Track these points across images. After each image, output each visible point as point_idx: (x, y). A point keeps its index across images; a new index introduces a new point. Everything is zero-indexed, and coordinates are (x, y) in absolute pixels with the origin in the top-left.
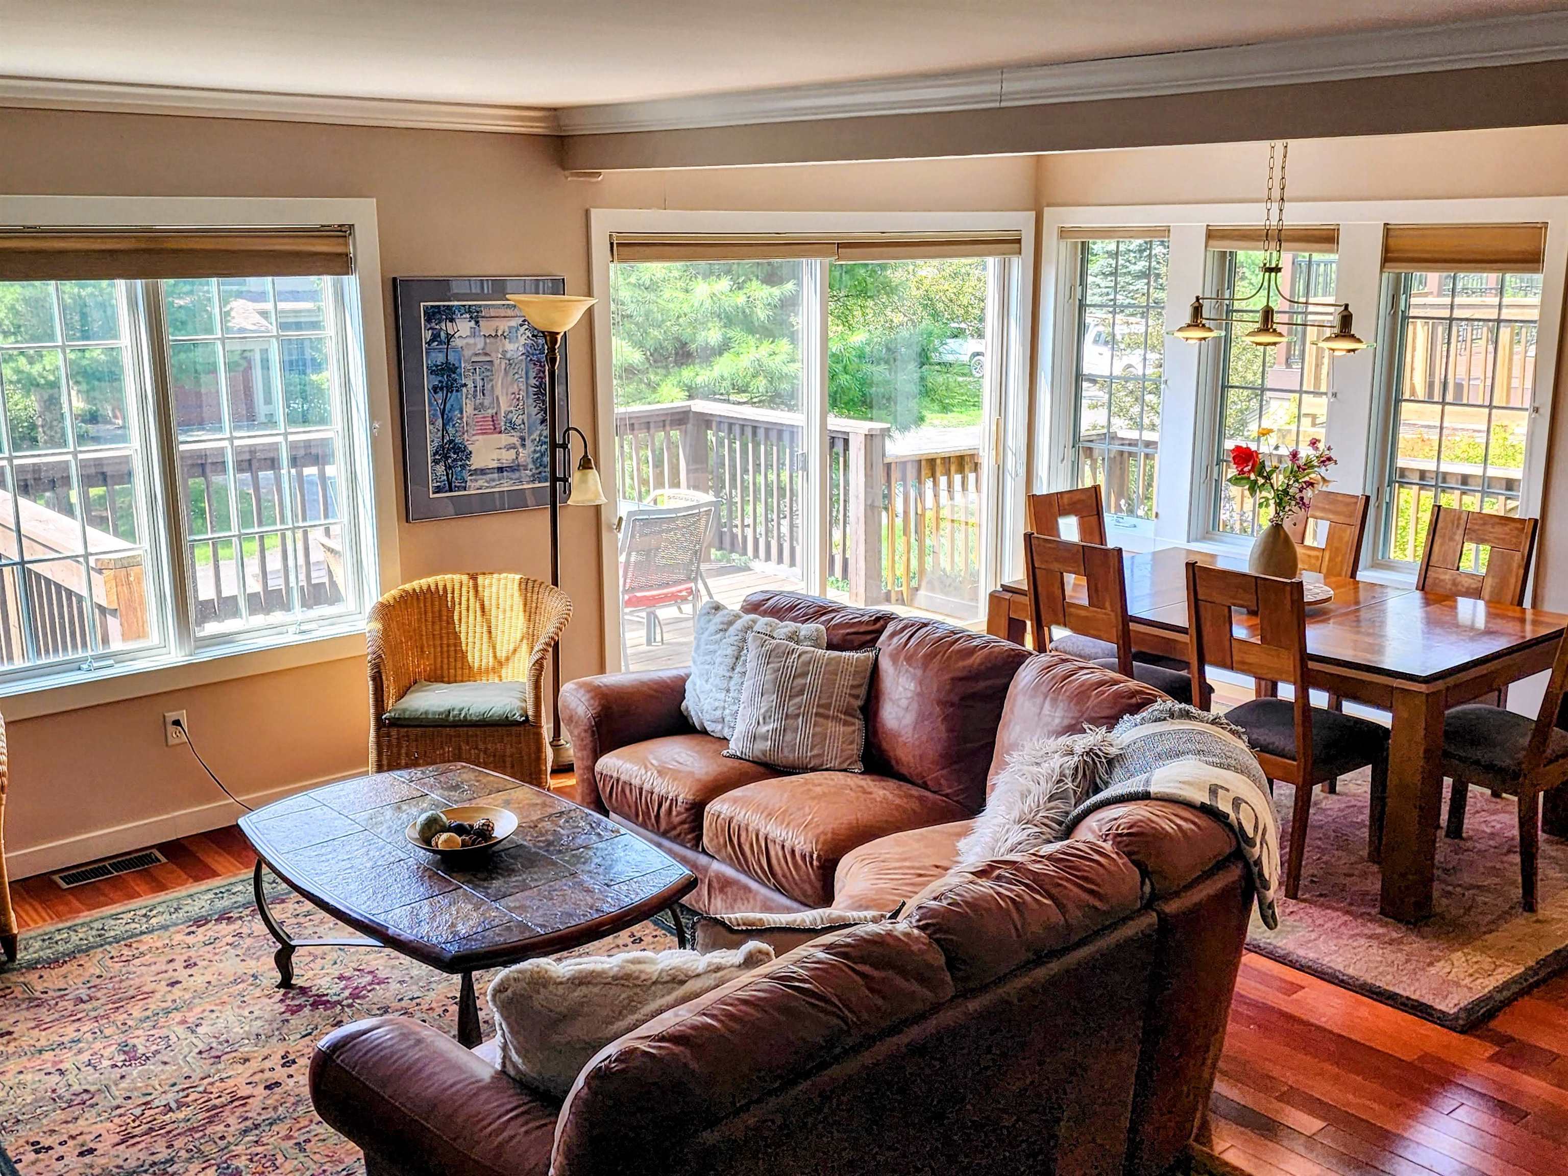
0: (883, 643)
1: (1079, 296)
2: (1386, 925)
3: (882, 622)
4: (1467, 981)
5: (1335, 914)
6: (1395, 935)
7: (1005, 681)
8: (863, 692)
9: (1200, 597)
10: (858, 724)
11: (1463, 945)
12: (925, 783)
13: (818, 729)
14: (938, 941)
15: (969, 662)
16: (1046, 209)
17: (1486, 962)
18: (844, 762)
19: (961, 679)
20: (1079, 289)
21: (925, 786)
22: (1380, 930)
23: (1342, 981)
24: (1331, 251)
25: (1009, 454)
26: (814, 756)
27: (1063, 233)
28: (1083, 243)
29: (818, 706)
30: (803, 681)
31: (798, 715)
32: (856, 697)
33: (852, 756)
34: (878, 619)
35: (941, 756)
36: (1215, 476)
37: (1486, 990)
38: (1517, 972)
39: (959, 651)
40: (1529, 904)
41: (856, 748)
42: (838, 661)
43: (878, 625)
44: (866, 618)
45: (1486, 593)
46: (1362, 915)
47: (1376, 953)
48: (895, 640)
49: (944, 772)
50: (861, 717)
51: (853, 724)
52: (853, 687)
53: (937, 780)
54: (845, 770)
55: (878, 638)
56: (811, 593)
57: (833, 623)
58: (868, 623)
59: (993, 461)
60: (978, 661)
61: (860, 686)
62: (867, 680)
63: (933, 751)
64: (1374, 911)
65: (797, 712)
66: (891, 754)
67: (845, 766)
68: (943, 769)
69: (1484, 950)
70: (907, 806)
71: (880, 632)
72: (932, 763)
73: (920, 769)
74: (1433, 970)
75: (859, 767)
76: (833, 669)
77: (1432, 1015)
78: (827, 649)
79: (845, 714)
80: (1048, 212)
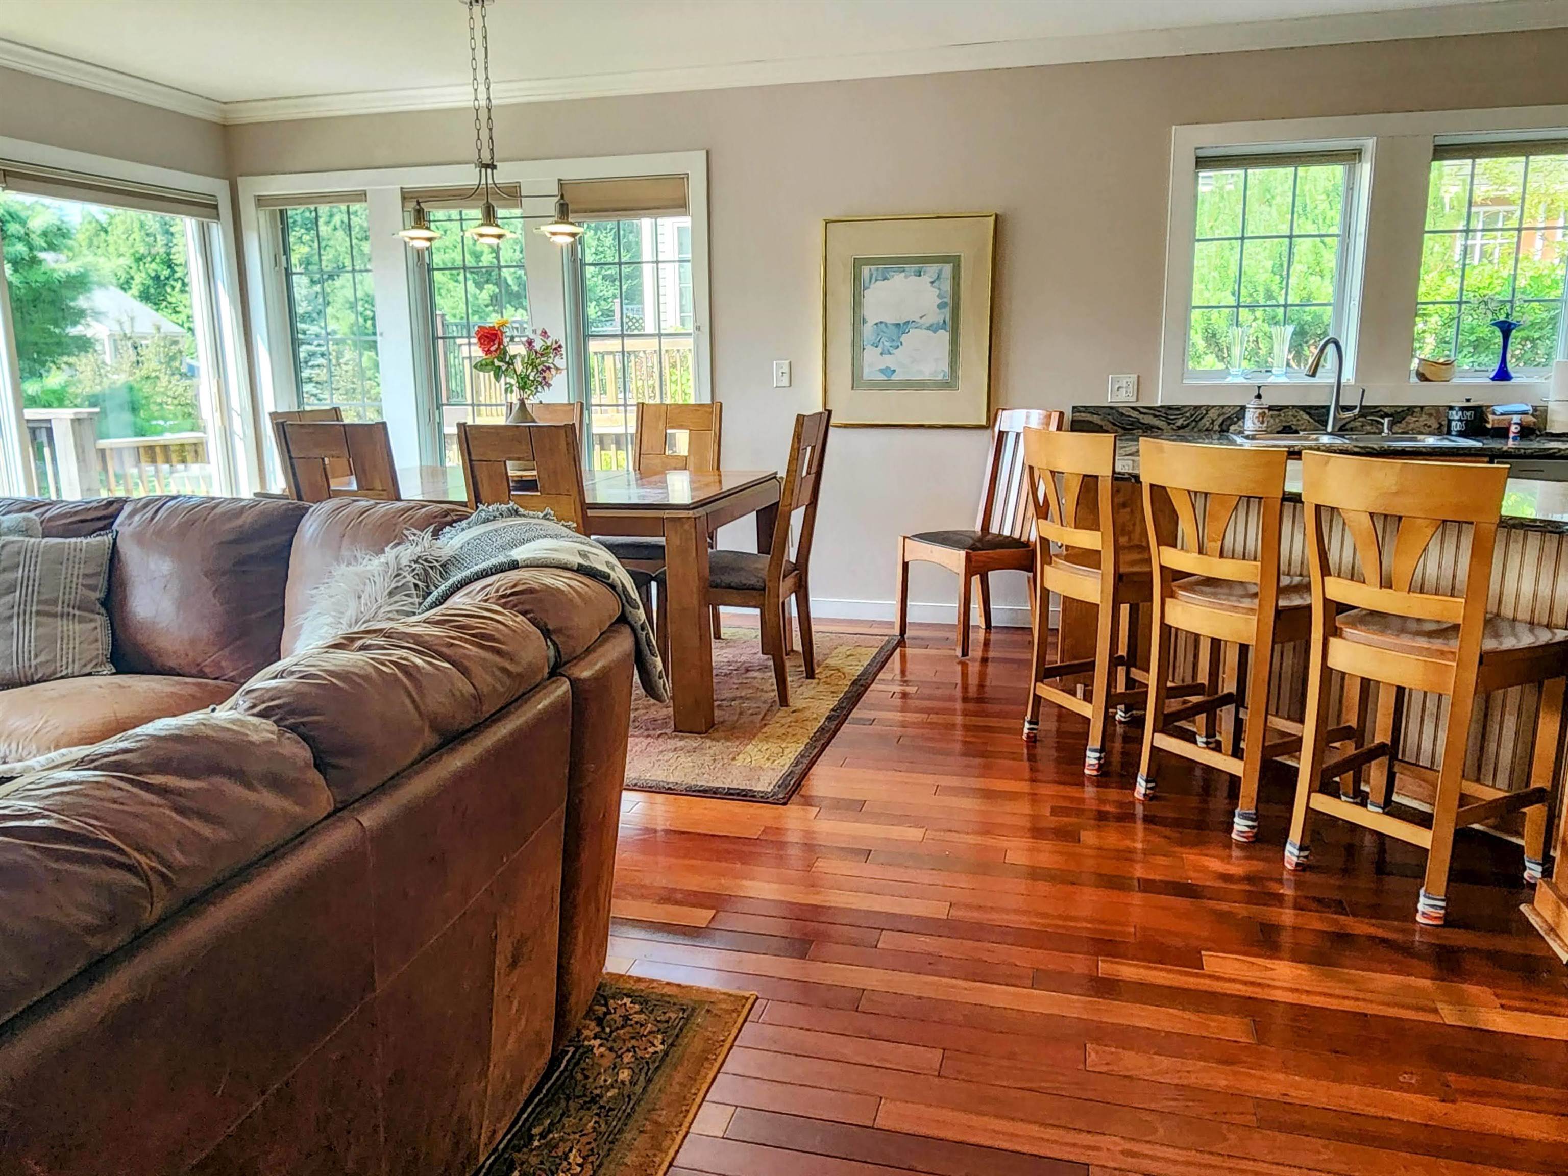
0: (120, 525)
1: (284, 265)
2: (682, 738)
3: (115, 506)
4: (769, 764)
5: (637, 740)
6: (695, 745)
7: (284, 538)
8: (102, 582)
9: (474, 458)
10: (100, 620)
11: (750, 739)
12: (201, 671)
13: (41, 630)
14: (293, 728)
15: (239, 522)
16: (239, 179)
17: (774, 747)
18: (85, 665)
19: (230, 542)
20: (284, 258)
21: (202, 674)
22: (682, 743)
23: (669, 788)
24: (516, 206)
25: (234, 415)
26: (41, 664)
27: (260, 201)
28: (281, 211)
29: (39, 602)
30: (15, 575)
31: (10, 618)
32: (93, 588)
33: (97, 657)
34: (110, 503)
35: (218, 634)
36: (437, 420)
37: (786, 768)
38: (799, 750)
39: (224, 514)
40: (784, 700)
41: (102, 645)
42: (60, 549)
43: (111, 509)
44: (95, 504)
45: (691, 466)
46: (659, 736)
47: (685, 760)
48: (137, 518)
49: (227, 651)
50: (102, 611)
51: (91, 620)
52: (86, 576)
53: (217, 664)
54: (90, 674)
55: (113, 523)
56: (16, 495)
57: (48, 515)
58: (96, 508)
59: (218, 422)
60: (249, 520)
61: (97, 574)
62: (105, 568)
63: (204, 631)
64: (668, 731)
65: (9, 613)
66: (149, 647)
67: (87, 670)
68: (221, 649)
69: (767, 739)
70: (183, 692)
71: (115, 516)
72: (207, 644)
73: (191, 654)
74: (738, 763)
75: (109, 668)
76: (58, 559)
77: (754, 796)
78: (43, 537)
79: (79, 609)
80: (242, 182)
